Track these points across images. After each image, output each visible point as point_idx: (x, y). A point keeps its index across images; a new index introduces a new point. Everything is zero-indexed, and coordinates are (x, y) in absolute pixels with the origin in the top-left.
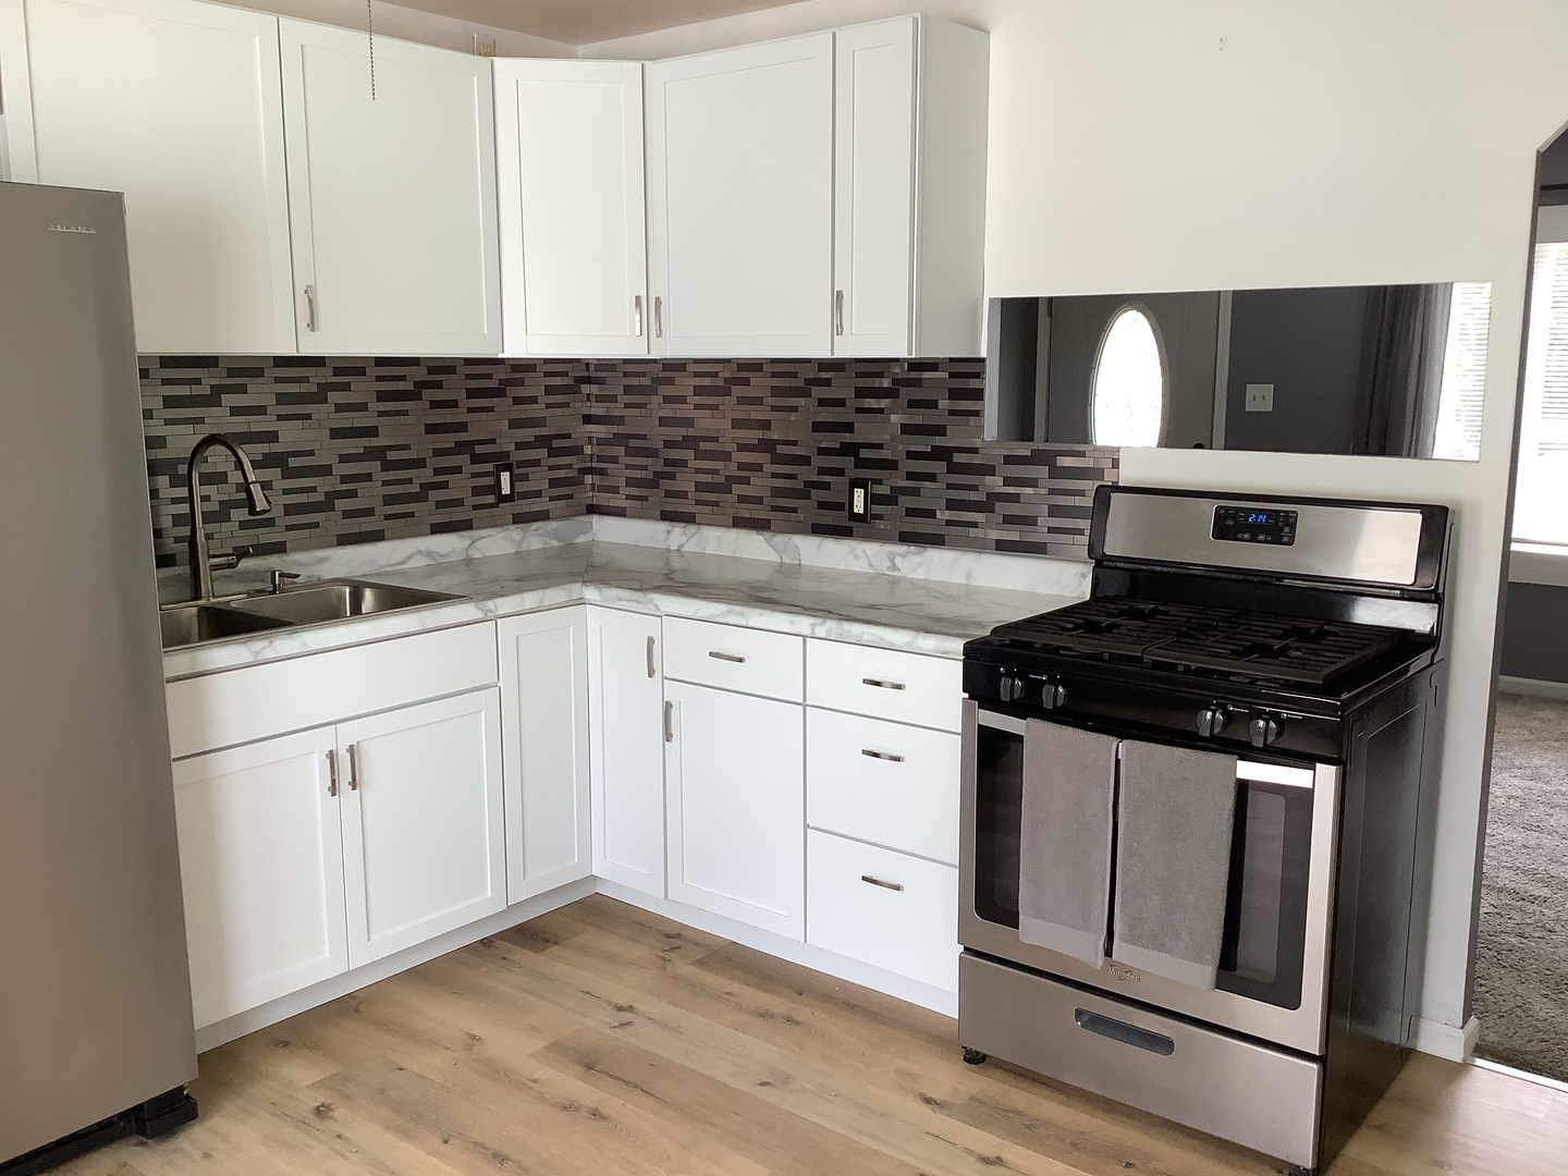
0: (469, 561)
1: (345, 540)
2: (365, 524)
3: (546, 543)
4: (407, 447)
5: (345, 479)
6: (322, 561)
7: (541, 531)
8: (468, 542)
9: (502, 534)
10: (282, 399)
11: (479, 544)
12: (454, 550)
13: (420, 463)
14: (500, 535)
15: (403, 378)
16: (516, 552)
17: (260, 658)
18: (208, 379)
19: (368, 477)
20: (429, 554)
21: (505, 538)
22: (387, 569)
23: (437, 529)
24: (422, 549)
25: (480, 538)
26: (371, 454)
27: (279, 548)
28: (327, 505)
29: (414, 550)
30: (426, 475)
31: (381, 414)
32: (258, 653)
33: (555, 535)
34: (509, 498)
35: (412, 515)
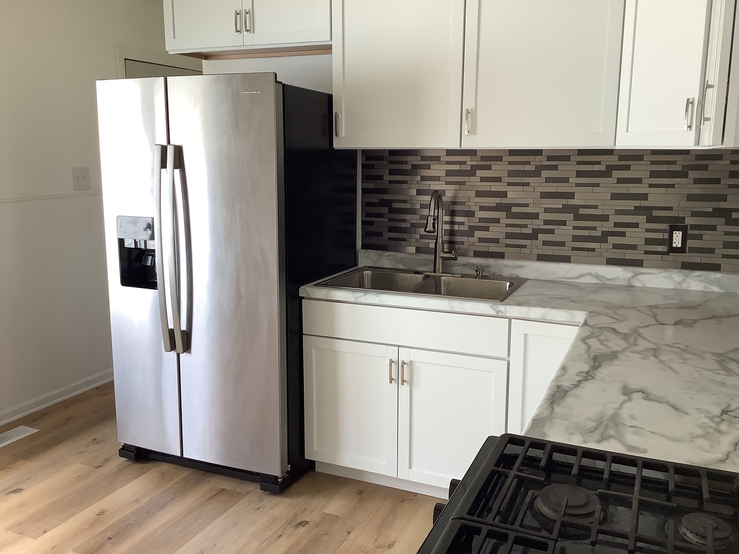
0: (630, 287)
1: (541, 258)
2: (558, 251)
3: (707, 288)
4: (596, 207)
5: (546, 222)
6: (519, 267)
7: (702, 278)
8: (630, 275)
9: (664, 274)
10: (511, 174)
11: (641, 277)
12: (618, 278)
13: (605, 218)
14: (660, 275)
15: (599, 163)
16: (675, 289)
17: (358, 301)
18: (470, 161)
19: (563, 223)
20: (597, 277)
21: (664, 277)
22: (564, 280)
23: (611, 262)
24: (593, 272)
25: (642, 274)
26: (566, 209)
27: (501, 256)
28: (533, 236)
29: (585, 272)
30: (609, 226)
31: (577, 185)
32: (357, 298)
33: (717, 283)
34: (677, 250)
35: (593, 250)
